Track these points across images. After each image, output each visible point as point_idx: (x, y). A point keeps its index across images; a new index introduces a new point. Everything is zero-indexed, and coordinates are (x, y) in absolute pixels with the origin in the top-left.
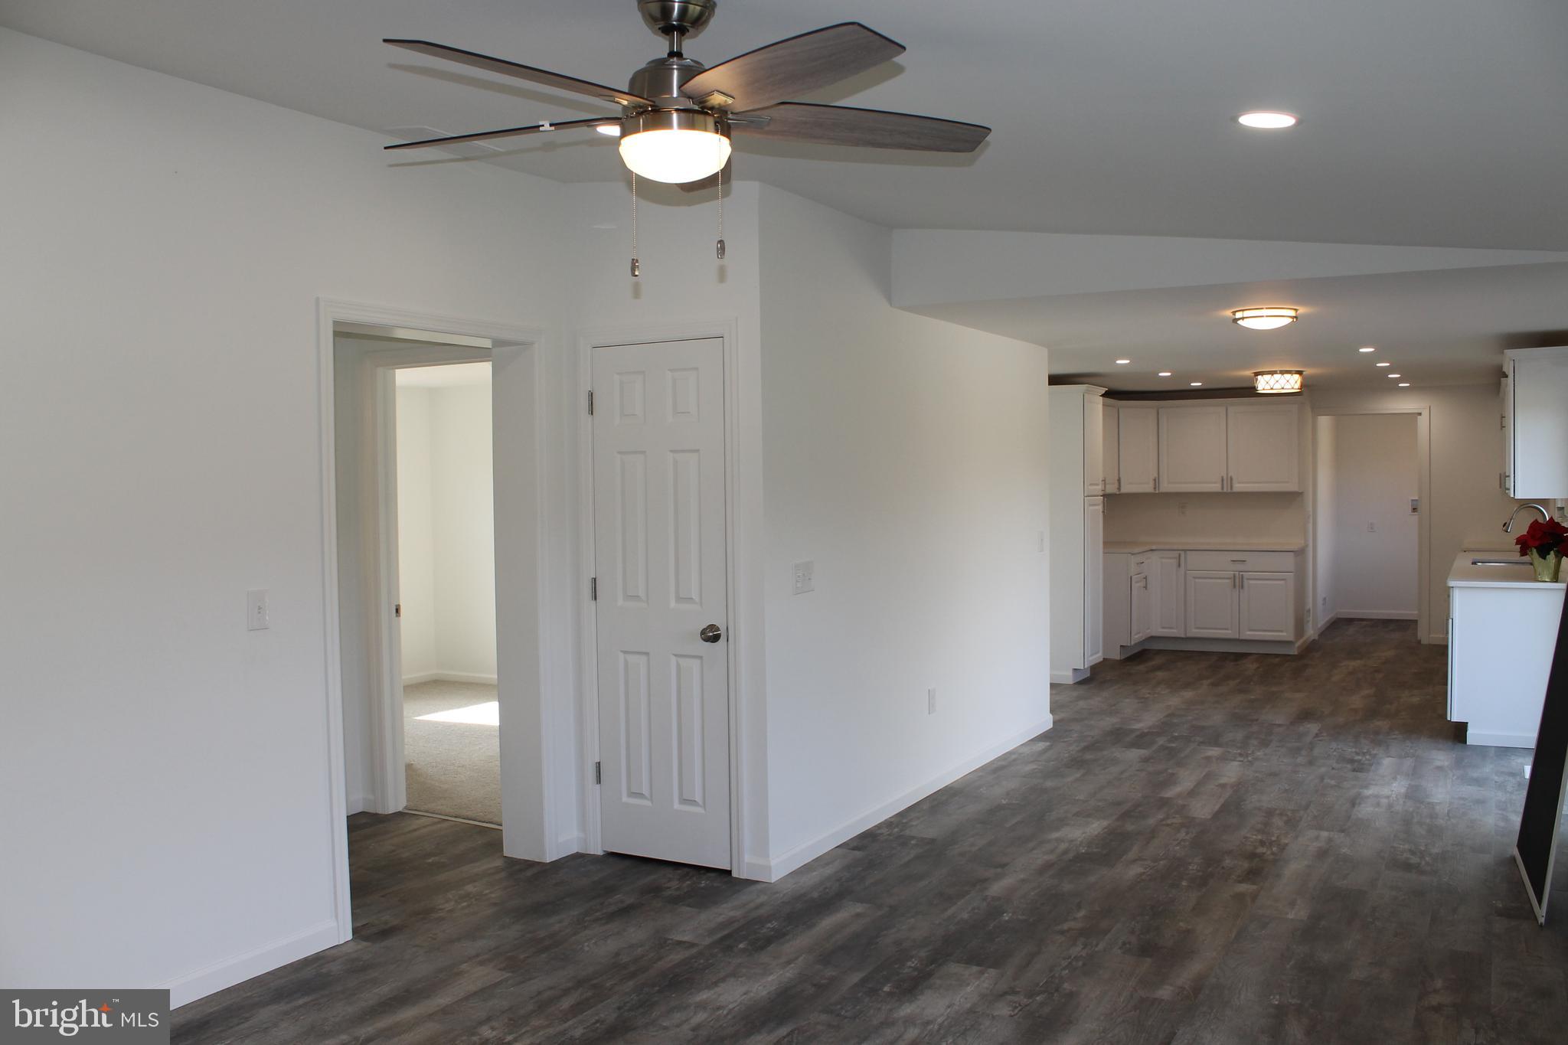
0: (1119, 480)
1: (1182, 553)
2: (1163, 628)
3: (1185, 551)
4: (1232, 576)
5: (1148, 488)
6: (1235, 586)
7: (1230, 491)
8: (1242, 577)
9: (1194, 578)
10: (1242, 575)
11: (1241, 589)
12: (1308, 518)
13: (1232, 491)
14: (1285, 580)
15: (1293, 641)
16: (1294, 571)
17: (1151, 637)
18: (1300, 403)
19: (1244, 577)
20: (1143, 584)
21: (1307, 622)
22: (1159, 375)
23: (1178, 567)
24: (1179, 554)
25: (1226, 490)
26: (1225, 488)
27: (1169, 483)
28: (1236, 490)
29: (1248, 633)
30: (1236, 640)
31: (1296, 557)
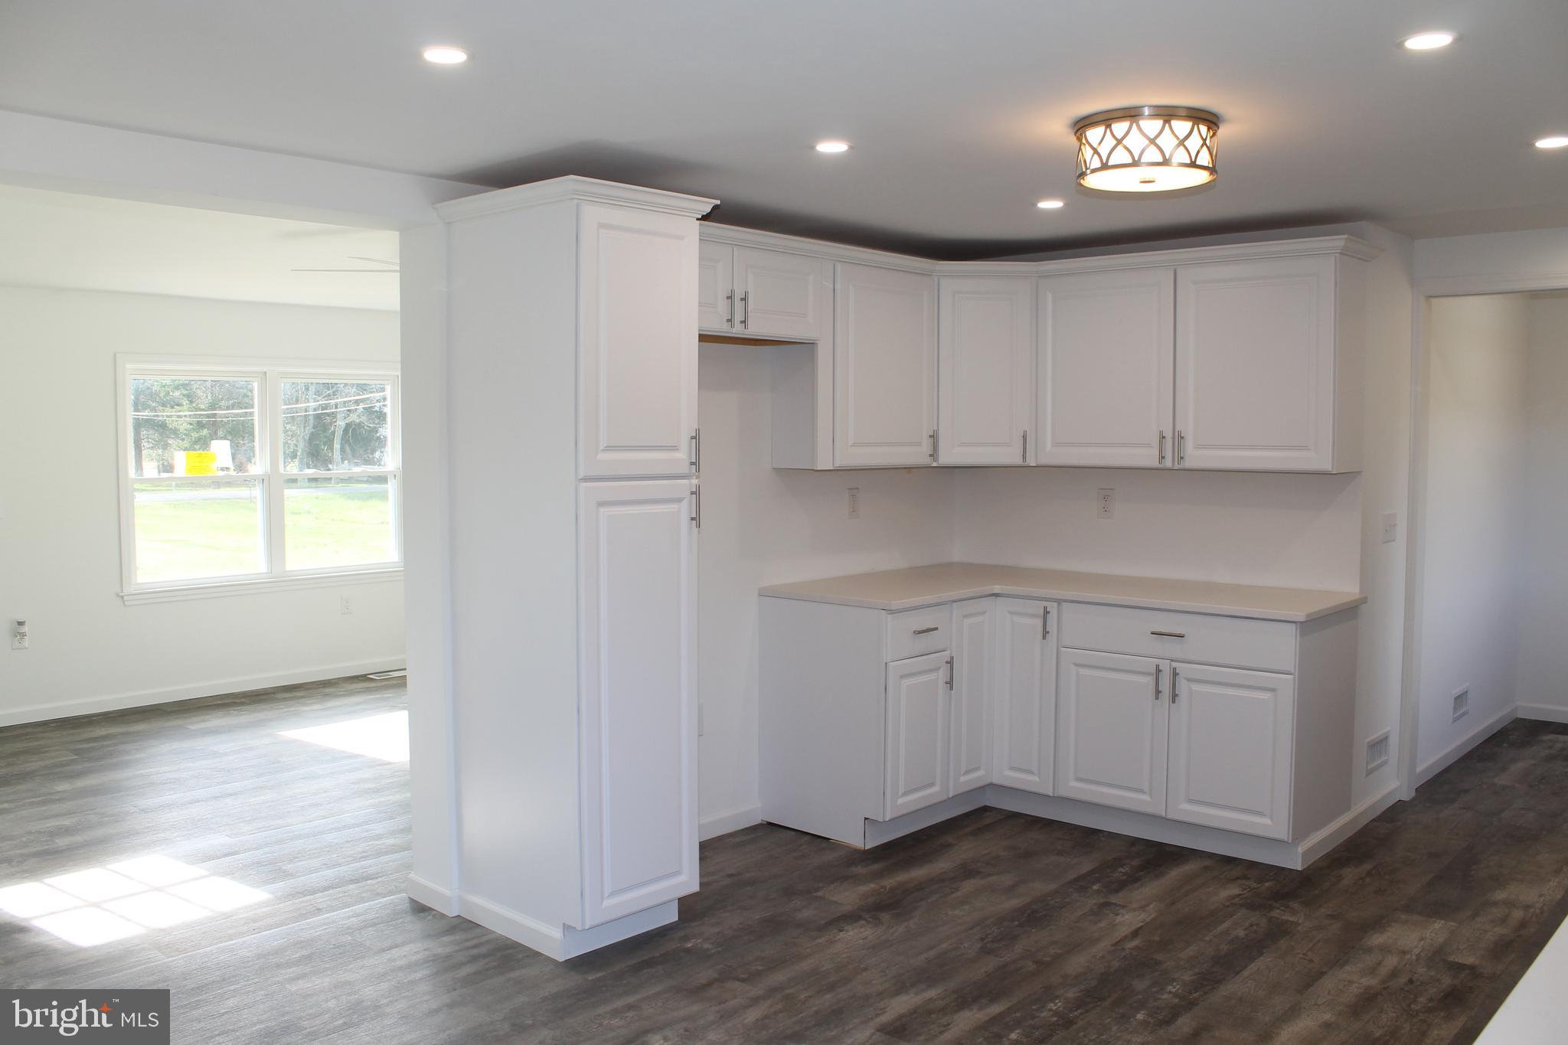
0: (934, 437)
1: (1053, 607)
2: (1012, 769)
3: (1059, 601)
4: (1154, 670)
5: (1010, 456)
6: (1158, 692)
7: (1177, 466)
8: (1175, 674)
9: (1076, 665)
10: (1175, 669)
11: (1174, 702)
12: (1386, 531)
13: (1181, 466)
14: (1273, 690)
15: (1286, 840)
16: (1295, 671)
17: (992, 785)
18: (1341, 253)
19: (1178, 674)
20: (942, 676)
21: (1369, 773)
22: (813, 148)
23: (1044, 637)
24: (1045, 608)
25: (1168, 463)
26: (1166, 459)
27: (1055, 444)
28: (1188, 463)
29: (1184, 806)
30: (1161, 818)
31: (1302, 634)
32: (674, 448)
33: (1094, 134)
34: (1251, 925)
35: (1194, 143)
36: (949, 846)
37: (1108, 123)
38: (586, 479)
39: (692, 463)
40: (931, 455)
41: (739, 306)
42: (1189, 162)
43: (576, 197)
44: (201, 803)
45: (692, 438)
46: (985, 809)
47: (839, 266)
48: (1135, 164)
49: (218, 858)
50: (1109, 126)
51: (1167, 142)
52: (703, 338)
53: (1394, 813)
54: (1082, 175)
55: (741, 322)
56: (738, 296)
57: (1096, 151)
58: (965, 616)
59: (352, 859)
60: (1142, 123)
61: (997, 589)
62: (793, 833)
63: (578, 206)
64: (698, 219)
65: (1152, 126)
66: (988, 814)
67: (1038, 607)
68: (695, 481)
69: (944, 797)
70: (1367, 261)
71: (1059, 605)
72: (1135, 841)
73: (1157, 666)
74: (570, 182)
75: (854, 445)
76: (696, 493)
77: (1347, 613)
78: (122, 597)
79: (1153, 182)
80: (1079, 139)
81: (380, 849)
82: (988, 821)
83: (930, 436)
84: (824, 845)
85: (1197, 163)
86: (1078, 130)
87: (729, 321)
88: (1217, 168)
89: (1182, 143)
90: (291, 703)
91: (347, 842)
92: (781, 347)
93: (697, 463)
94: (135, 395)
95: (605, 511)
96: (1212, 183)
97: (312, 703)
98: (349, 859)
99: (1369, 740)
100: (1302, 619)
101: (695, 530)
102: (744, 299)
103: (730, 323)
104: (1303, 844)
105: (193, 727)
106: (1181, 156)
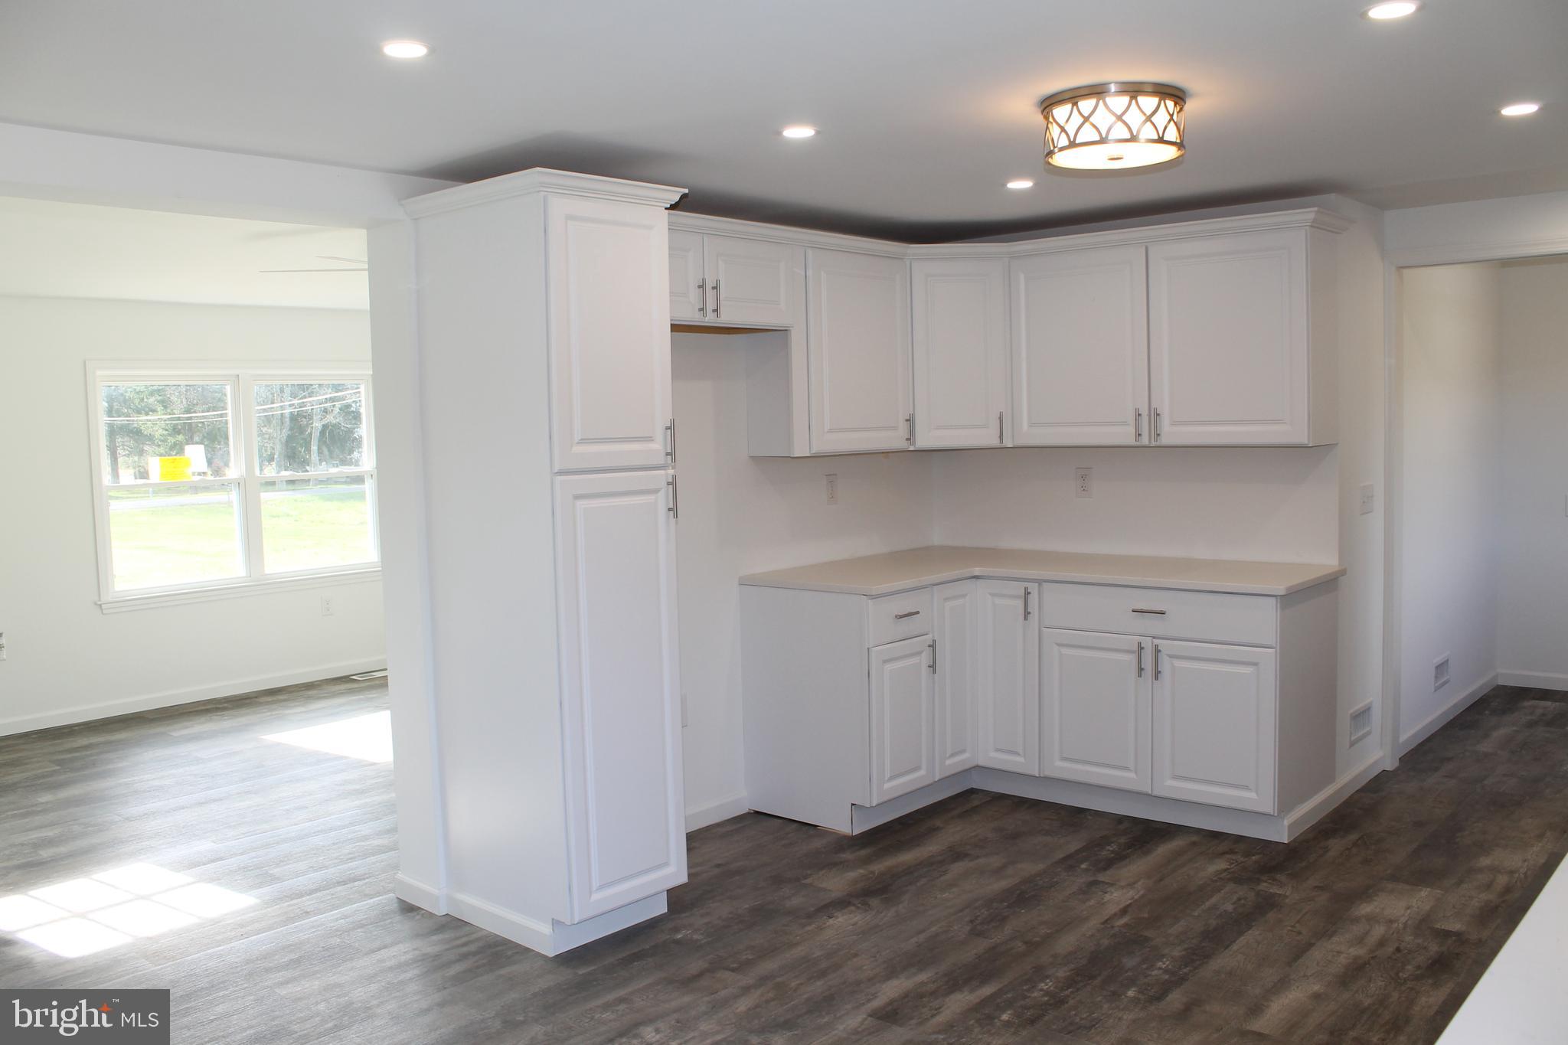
0: (910, 420)
1: (1033, 588)
2: (998, 750)
3: (1040, 582)
4: (1136, 648)
5: (987, 438)
6: (1141, 670)
7: (1153, 444)
8: (1157, 651)
9: (1058, 645)
10: (1157, 646)
11: (1157, 678)
12: (1364, 502)
13: (1158, 444)
14: (1256, 664)
15: (1272, 813)
16: (1276, 645)
17: (977, 767)
18: (1311, 226)
19: (1160, 651)
20: (925, 659)
21: (1352, 744)
22: (779, 133)
23: (1026, 618)
24: (1026, 589)
25: (1145, 440)
26: (1143, 437)
27: (1031, 425)
28: (1165, 440)
29: (1170, 783)
30: (1147, 795)
31: (1283, 608)
32: (650, 439)
33: (1061, 112)
34: (1239, 899)
35: (1161, 118)
36: (937, 829)
37: (1076, 100)
38: (561, 473)
39: (668, 455)
40: (907, 439)
41: (710, 295)
42: (1156, 138)
43: (542, 189)
44: (186, 810)
45: (667, 428)
46: (973, 791)
47: (810, 252)
48: (1103, 141)
49: (204, 864)
50: (1075, 104)
51: (1134, 118)
52: (676, 328)
53: (1378, 784)
54: (1050, 153)
55: (714, 311)
56: (709, 285)
57: (1063, 130)
58: (946, 599)
59: (339, 861)
60: (1108, 99)
61: (977, 571)
62: (781, 821)
63: (545, 198)
64: (666, 209)
65: (1119, 102)
66: (975, 796)
67: (1018, 588)
68: (671, 472)
69: (931, 781)
70: (1336, 233)
71: (1040, 584)
72: (1121, 819)
73: (1139, 644)
74: (536, 175)
75: (831, 431)
76: (674, 483)
77: (1327, 585)
78: (100, 605)
79: (1121, 158)
80: (1046, 118)
81: (367, 849)
82: (976, 803)
83: (907, 420)
84: (812, 831)
85: (1165, 139)
86: (1045, 108)
87: (702, 309)
88: (1184, 143)
89: (1149, 119)
90: (274, 706)
91: (333, 844)
92: (754, 334)
93: (672, 454)
94: (107, 402)
95: (581, 504)
96: (1181, 158)
97: (296, 706)
98: (336, 861)
99: (1352, 711)
100: (1282, 593)
101: (673, 521)
102: (715, 288)
103: (702, 312)
104: (1289, 816)
105: (175, 734)
106: (1149, 132)
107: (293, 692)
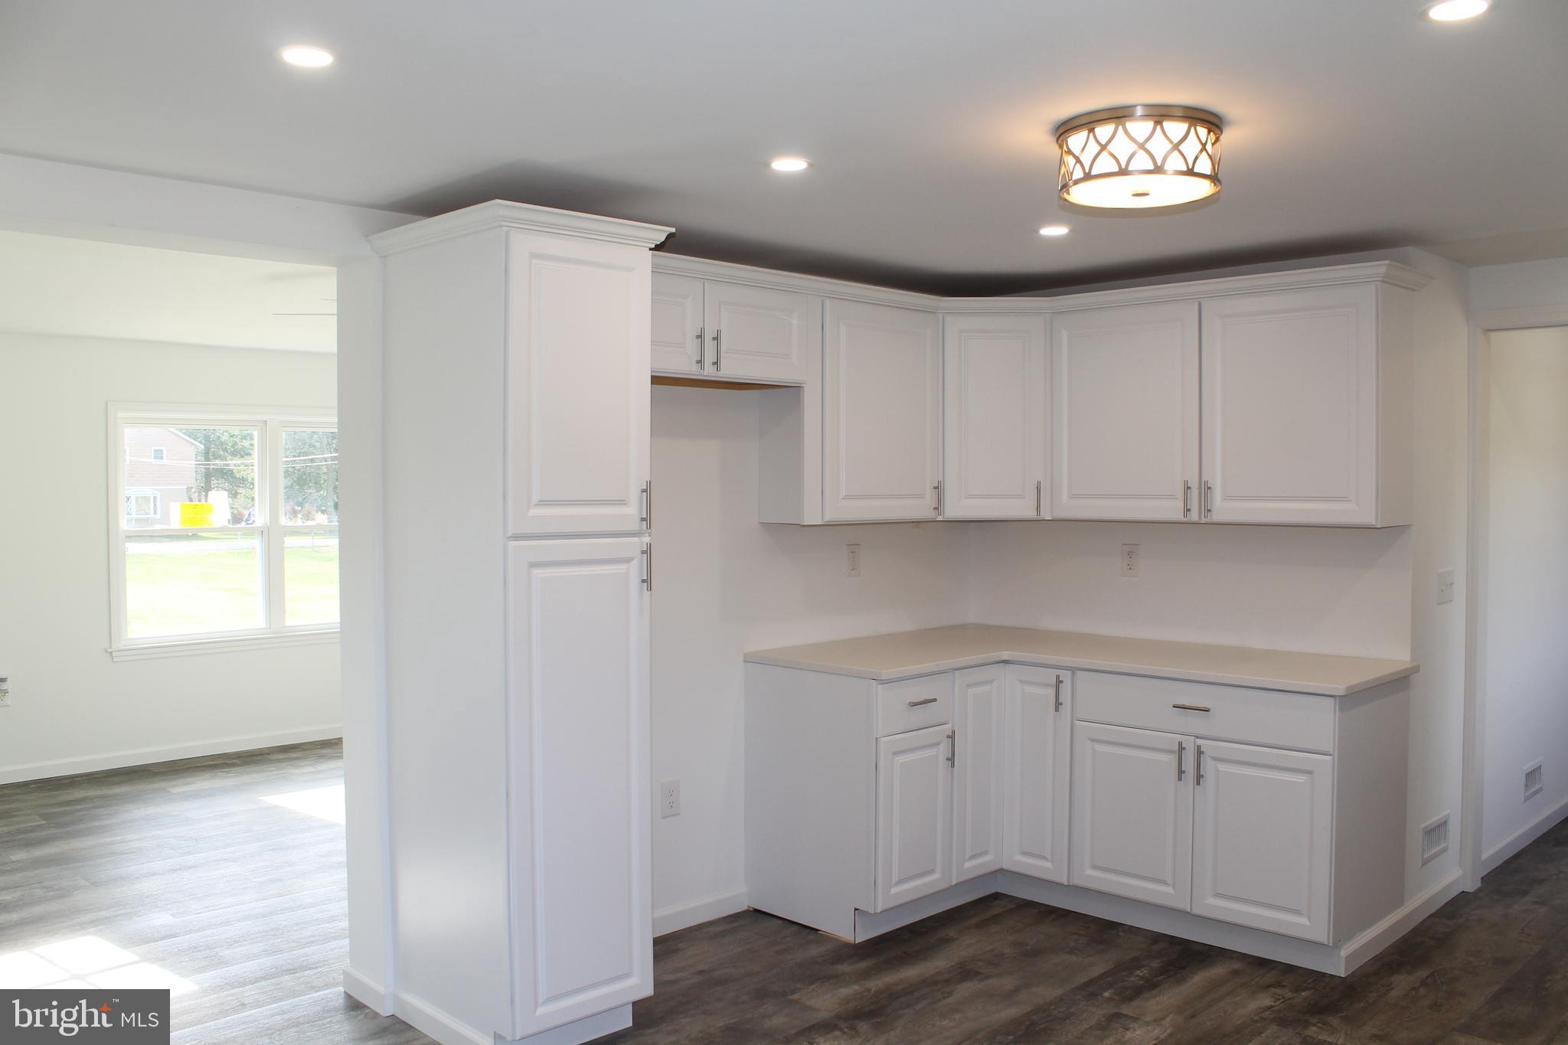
0: (938, 489)
1: (1066, 676)
2: (1024, 853)
3: (1073, 670)
4: (1176, 748)
5: (1022, 508)
6: (1181, 772)
7: (1203, 520)
8: (1199, 752)
9: (1093, 740)
10: (1199, 747)
11: (1198, 783)
12: (1442, 590)
13: (1208, 520)
14: (1310, 772)
15: (1326, 943)
16: (1334, 751)
17: (1001, 870)
18: (1383, 281)
19: (1203, 752)
20: (943, 750)
21: (1425, 862)
22: (767, 165)
23: (1057, 709)
24: (1058, 677)
25: (1194, 516)
26: (1192, 511)
27: (1073, 496)
28: (1217, 516)
29: (1212, 901)
30: (1185, 912)
31: (1342, 710)
32: (622, 502)
33: (1076, 140)
35: (1191, 147)
36: (948, 941)
37: (1092, 126)
38: (516, 537)
39: (643, 519)
40: (935, 509)
41: (710, 346)
42: (1185, 169)
43: (503, 223)
44: (157, 876)
45: (643, 491)
46: (996, 896)
47: (828, 302)
48: (1123, 172)
49: (155, 941)
50: (1092, 130)
51: (1159, 146)
52: (656, 380)
53: (1456, 907)
54: (1065, 187)
55: (714, 364)
56: (709, 335)
57: (1078, 160)
58: (969, 686)
59: (296, 944)
60: (1130, 125)
61: (1006, 655)
62: (780, 922)
63: (507, 233)
64: (651, 249)
65: (1140, 128)
66: (998, 902)
67: (1051, 676)
68: (646, 539)
69: (944, 885)
70: (1413, 290)
71: (1073, 673)
72: (1157, 938)
73: (1180, 744)
74: (498, 208)
75: (846, 498)
76: (647, 552)
77: (1399, 683)
78: (111, 653)
79: (1147, 194)
80: (1061, 147)
81: (330, 933)
82: (995, 911)
83: (935, 488)
84: (812, 937)
85: (1195, 171)
86: (1060, 136)
87: (699, 362)
88: (1219, 176)
89: (1176, 147)
90: (284, 764)
91: (297, 924)
92: (765, 391)
93: (647, 520)
94: (204, 445)
95: (538, 573)
96: (1216, 196)
97: (306, 765)
98: (294, 945)
99: (1423, 826)
100: (1342, 693)
101: (647, 594)
102: (716, 339)
103: (700, 364)
104: (1345, 947)
105: (175, 790)
106: (1175, 163)
107: (307, 750)
